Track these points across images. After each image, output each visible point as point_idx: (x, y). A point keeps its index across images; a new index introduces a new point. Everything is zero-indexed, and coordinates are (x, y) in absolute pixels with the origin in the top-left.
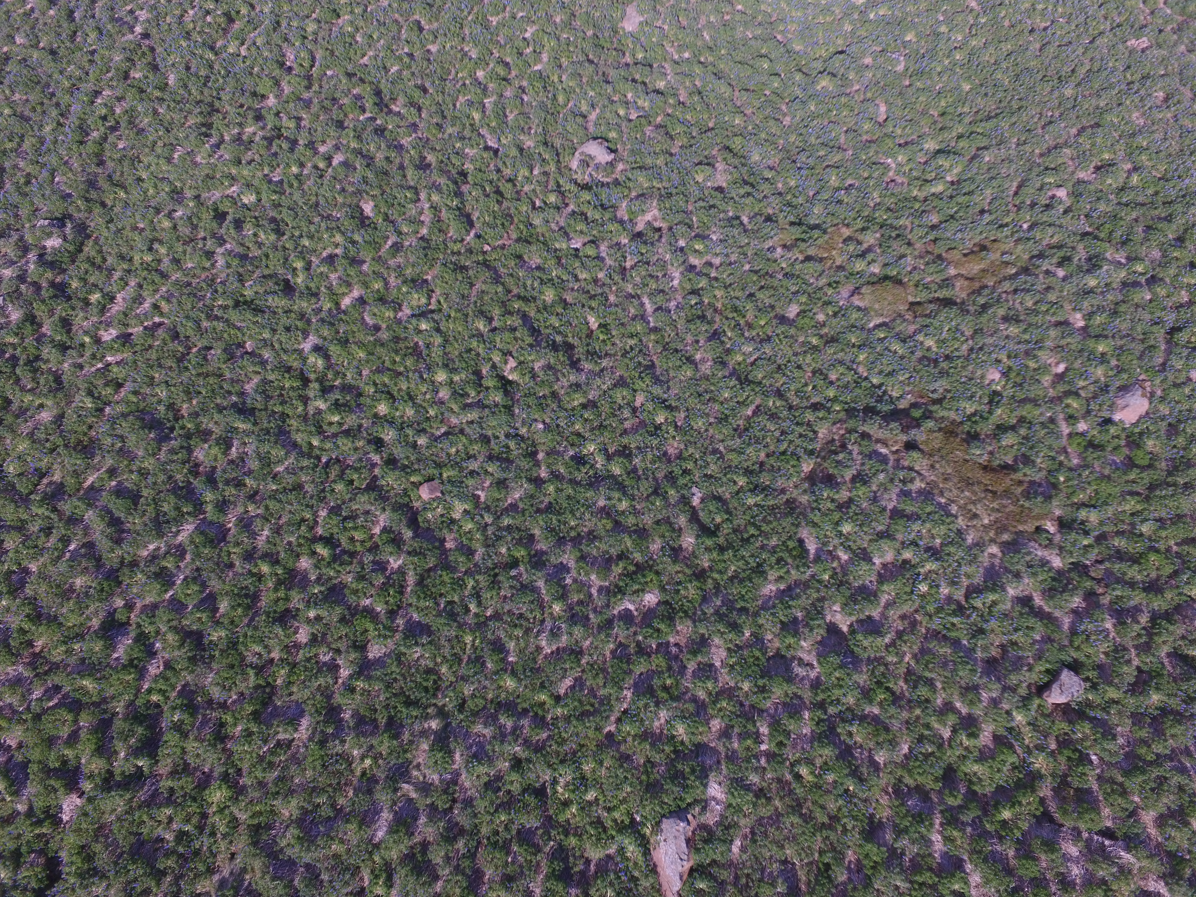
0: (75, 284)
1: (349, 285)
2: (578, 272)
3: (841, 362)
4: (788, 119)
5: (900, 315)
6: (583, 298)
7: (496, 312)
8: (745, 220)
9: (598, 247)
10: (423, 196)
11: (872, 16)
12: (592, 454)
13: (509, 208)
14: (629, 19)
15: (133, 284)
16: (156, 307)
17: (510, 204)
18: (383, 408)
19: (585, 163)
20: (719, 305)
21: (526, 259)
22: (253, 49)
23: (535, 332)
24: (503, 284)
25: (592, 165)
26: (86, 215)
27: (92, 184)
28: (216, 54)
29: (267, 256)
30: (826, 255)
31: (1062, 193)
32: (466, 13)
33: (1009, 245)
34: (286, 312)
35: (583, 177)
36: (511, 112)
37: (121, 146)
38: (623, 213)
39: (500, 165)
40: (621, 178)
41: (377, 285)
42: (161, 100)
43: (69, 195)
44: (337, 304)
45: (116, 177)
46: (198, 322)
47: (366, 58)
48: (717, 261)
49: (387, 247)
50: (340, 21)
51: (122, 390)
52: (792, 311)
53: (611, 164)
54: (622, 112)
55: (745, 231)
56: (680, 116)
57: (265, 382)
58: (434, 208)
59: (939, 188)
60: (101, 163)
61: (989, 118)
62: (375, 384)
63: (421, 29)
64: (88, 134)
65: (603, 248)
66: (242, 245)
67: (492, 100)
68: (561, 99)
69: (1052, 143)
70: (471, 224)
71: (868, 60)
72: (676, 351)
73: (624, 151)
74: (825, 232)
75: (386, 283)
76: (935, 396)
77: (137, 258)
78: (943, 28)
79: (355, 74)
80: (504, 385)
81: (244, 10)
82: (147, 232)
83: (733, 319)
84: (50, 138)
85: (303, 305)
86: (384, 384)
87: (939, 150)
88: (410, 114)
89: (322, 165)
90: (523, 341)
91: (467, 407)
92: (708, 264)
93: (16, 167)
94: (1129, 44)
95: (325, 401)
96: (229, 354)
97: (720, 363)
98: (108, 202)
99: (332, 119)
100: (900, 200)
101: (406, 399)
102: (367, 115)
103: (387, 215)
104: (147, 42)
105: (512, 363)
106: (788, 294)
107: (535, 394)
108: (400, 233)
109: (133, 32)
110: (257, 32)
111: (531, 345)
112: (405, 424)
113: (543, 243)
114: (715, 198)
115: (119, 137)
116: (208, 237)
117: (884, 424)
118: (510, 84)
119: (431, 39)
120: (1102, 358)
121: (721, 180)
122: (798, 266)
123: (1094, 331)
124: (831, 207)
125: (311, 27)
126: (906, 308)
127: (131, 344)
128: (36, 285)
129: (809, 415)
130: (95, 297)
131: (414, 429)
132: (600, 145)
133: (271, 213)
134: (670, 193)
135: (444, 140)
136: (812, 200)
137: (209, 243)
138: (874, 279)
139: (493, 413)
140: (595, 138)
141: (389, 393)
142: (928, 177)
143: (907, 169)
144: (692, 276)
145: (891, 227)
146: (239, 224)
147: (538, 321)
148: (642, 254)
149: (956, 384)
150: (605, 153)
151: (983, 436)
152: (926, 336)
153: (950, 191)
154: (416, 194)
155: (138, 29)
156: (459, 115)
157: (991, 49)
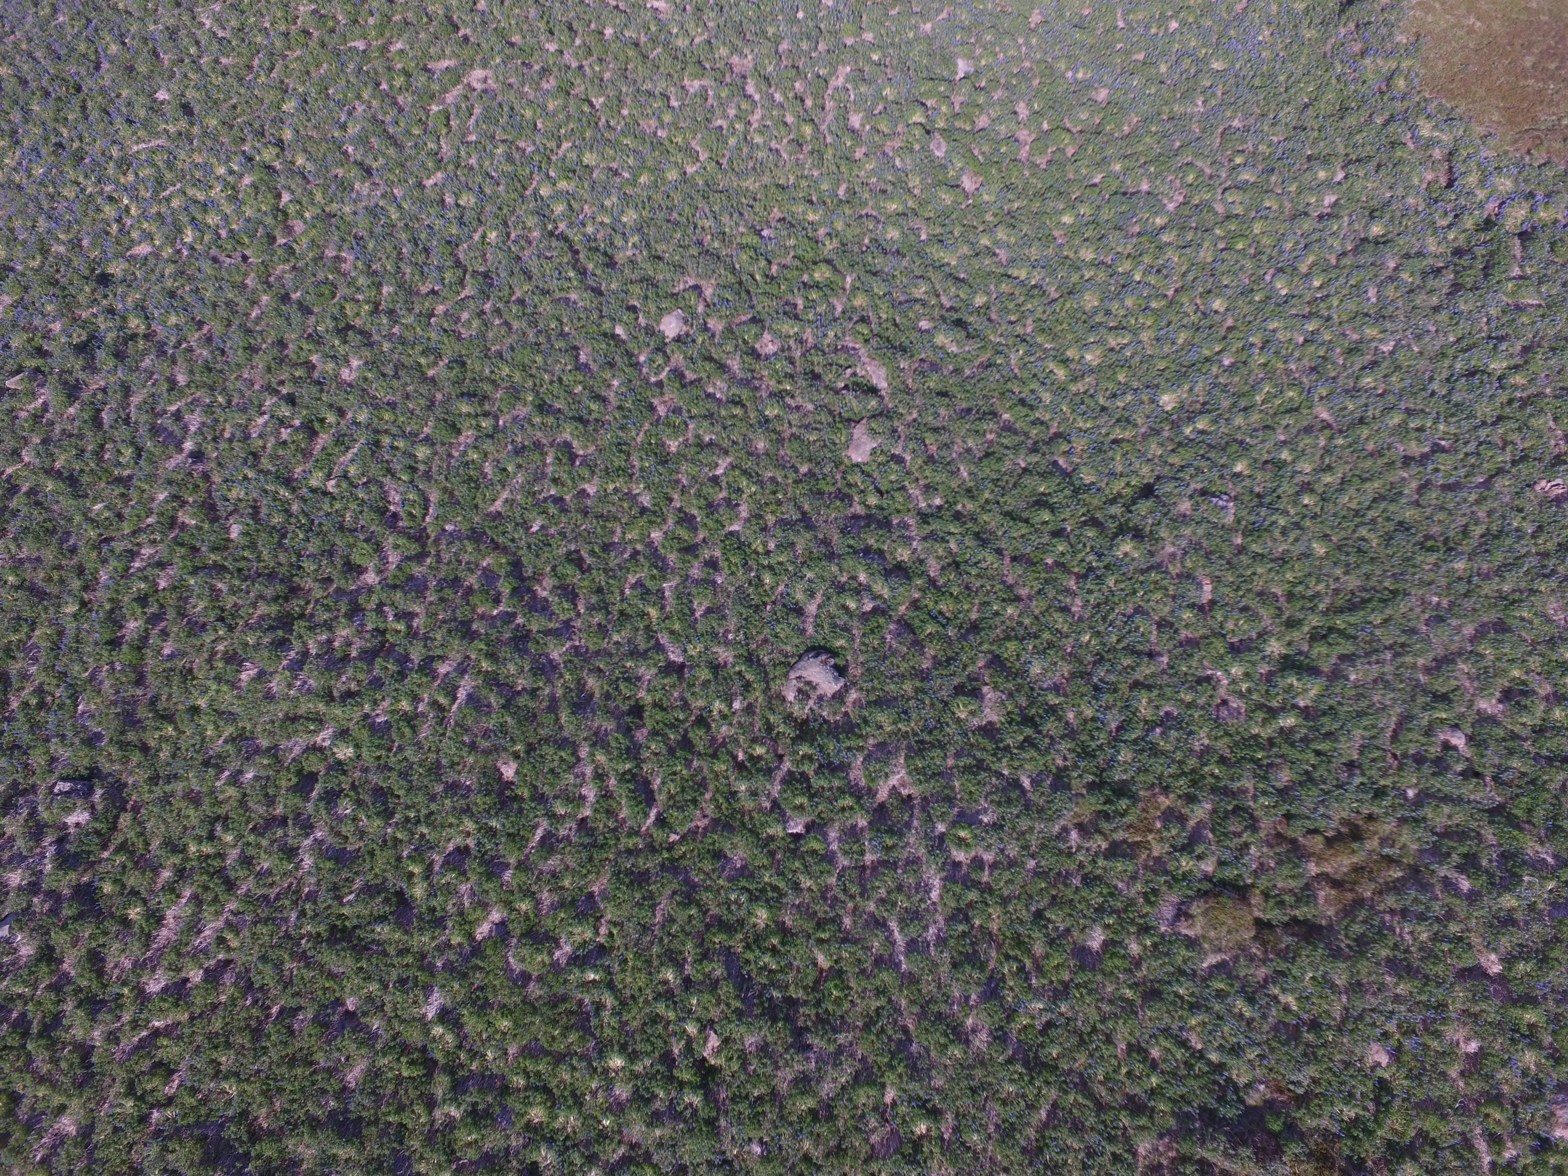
0: (108, 888)
1: (485, 906)
2: (802, 878)
3: (1166, 1031)
4: (1078, 602)
5: (1244, 949)
6: (809, 926)
7: (689, 948)
8: (1026, 783)
9: (825, 835)
10: (584, 752)
11: (1188, 431)
13: (701, 769)
14: (858, 447)
15: (187, 893)
16: (221, 941)
17: (705, 765)
18: (537, 1114)
19: (803, 694)
20: (994, 927)
21: (729, 854)
22: (344, 485)
23: (742, 983)
24: (699, 905)
25: (814, 696)
26: (121, 768)
27: (129, 720)
28: (294, 490)
29: (372, 854)
30: (1138, 839)
31: (1458, 740)
32: (633, 434)
33: (1387, 827)
34: (400, 953)
35: (800, 711)
36: (700, 604)
37: (167, 651)
38: (858, 774)
39: (688, 695)
40: (855, 718)
41: (524, 906)
42: (220, 569)
43: (98, 736)
44: (470, 936)
45: (161, 705)
46: (278, 966)
47: (499, 503)
48: (988, 857)
49: (537, 838)
50: (462, 439)
51: (175, 1076)
52: (1096, 939)
53: (839, 697)
54: (852, 605)
55: (1027, 806)
56: (931, 605)
57: (373, 1074)
58: (600, 776)
59: (1289, 721)
60: (140, 681)
61: (1352, 608)
62: (527, 1074)
63: (573, 457)
64: (121, 627)
65: (833, 834)
66: (338, 834)
67: (673, 583)
68: (768, 579)
69: (1440, 652)
70: (650, 800)
71: (1185, 506)
72: (939, 1016)
73: (855, 671)
74: (1134, 798)
75: (538, 903)
76: (1300, 1091)
77: (193, 848)
78: (1285, 455)
79: (485, 533)
80: (704, 1077)
81: (331, 418)
82: (206, 807)
83: (1016, 959)
84: (71, 627)
85: (422, 940)
86: (538, 1074)
87: (1286, 657)
88: (562, 609)
89: (443, 700)
90: (728, 1005)
91: (655, 1119)
92: (978, 863)
93: (25, 676)
94: (1538, 488)
95: (459, 1106)
96: (322, 1022)
97: (1000, 1036)
98: (152, 744)
99: (455, 619)
100: (1236, 744)
101: (570, 1102)
102: (502, 608)
103: (535, 787)
104: (200, 467)
105: (714, 1041)
106: (1090, 913)
107: (747, 1097)
108: (552, 816)
109: (181, 450)
110: (349, 455)
111: (739, 1013)
112: (568, 1143)
113: (750, 830)
114: (984, 749)
115: (165, 634)
116: (290, 822)
117: (1232, 1152)
118: (696, 557)
119: (587, 474)
120: (1531, 1036)
121: (992, 715)
122: (1101, 862)
123: (1518, 990)
124: (1144, 757)
125: (422, 452)
126: (1253, 933)
127: (186, 1003)
128: (54, 895)
129: (1125, 1120)
130: (134, 913)
131: (582, 1155)
132: (825, 663)
133: (375, 779)
134: (921, 742)
135: (610, 655)
136: (1115, 740)
137: (291, 833)
138: (1206, 886)
139: (691, 1130)
140: (816, 650)
141: (546, 1090)
142: (1274, 704)
143: (1244, 687)
144: (958, 889)
145: (1227, 792)
146: (331, 797)
147: (747, 962)
148: (888, 849)
149: (1329, 1076)
150: (830, 677)
151: (1370, 1163)
152: (1284, 991)
153: (1304, 731)
154: (575, 753)
155: (188, 445)
156: (629, 611)
157: (1352, 491)
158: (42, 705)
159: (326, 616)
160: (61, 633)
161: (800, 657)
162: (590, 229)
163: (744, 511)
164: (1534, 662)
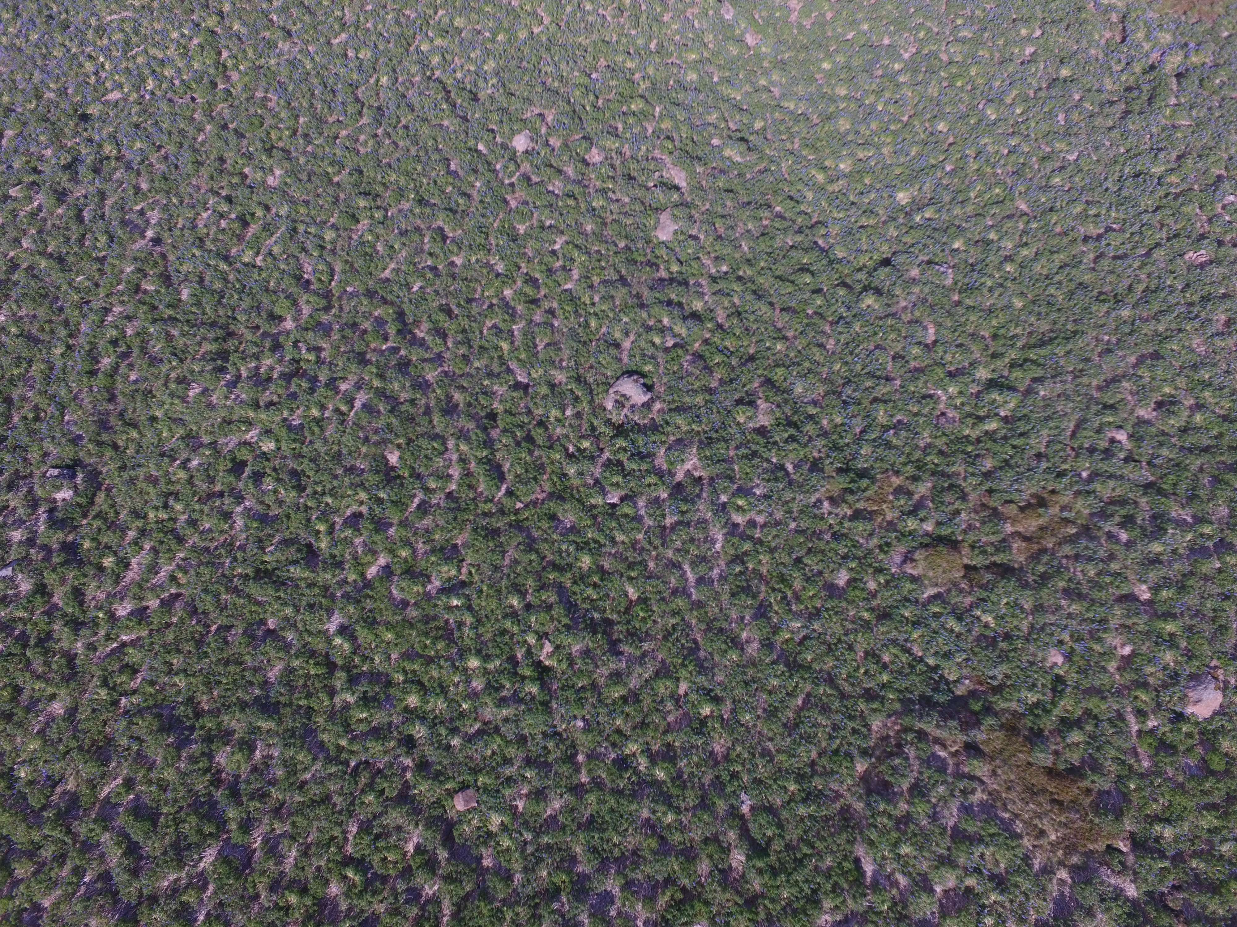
0: (87, 544)
1: (375, 553)
2: (616, 533)
3: (894, 642)
4: (832, 341)
5: (955, 584)
6: (621, 567)
7: (531, 583)
8: (790, 467)
9: (635, 504)
10: (451, 444)
11: (918, 219)
12: (634, 755)
13: (540, 457)
14: (663, 228)
15: (148, 547)
16: (173, 578)
17: (542, 453)
18: (413, 700)
19: (619, 404)
20: (764, 570)
21: (561, 518)
22: (269, 260)
23: (571, 607)
24: (537, 552)
25: (628, 405)
26: (98, 460)
27: (103, 425)
28: (230, 264)
29: (288, 517)
30: (875, 508)
31: (1122, 436)
32: (491, 220)
33: (1066, 498)
34: (309, 586)
35: (617, 417)
36: (541, 340)
37: (133, 378)
38: (661, 461)
39: (531, 405)
40: (658, 420)
41: (404, 553)
42: (173, 320)
43: (80, 438)
44: (363, 575)
45: (129, 415)
46: (217, 596)
47: (387, 271)
48: (760, 519)
49: (415, 505)
50: (359, 226)
51: (139, 675)
52: (842, 578)
53: (647, 406)
54: (657, 340)
55: (790, 483)
56: (719, 342)
57: (289, 671)
58: (463, 460)
59: (992, 425)
60: (112, 399)
61: (1042, 344)
62: (405, 672)
63: (444, 238)
64: (98, 362)
65: (641, 503)
66: (262, 503)
67: (521, 326)
68: (593, 323)
69: (1109, 375)
70: (502, 477)
71: (915, 272)
72: (721, 630)
73: (660, 389)
74: (873, 479)
75: (414, 551)
76: (995, 683)
77: (151, 515)
78: (992, 236)
79: (376, 292)
80: (541, 673)
81: (259, 213)
82: (162, 485)
83: (780, 590)
84: (59, 364)
85: (326, 577)
86: (414, 672)
87: (991, 380)
88: (435, 344)
89: (344, 408)
90: (560, 622)
91: (502, 702)
92: (752, 523)
93: (24, 398)
94: (1187, 257)
95: (353, 694)
96: (250, 636)
97: (767, 645)
98: (121, 443)
99: (353, 351)
100: (951, 441)
101: (438, 690)
102: (390, 344)
103: (413, 469)
104: (159, 249)
105: (548, 648)
106: (837, 559)
107: (573, 687)
108: (427, 490)
109: (144, 237)
110: (273, 239)
111: (568, 627)
112: (437, 721)
113: (578, 500)
114: (758, 443)
115: (131, 366)
116: (226, 494)
117: (942, 723)
118: (539, 307)
119: (455, 249)
120: (1171, 641)
121: (764, 420)
122: (846, 524)
123: (1161, 609)
124: (880, 450)
125: (329, 235)
126: (962, 574)
127: (147, 622)
128: (46, 549)
129: (862, 705)
130: (108, 562)
131: (447, 728)
132: (636, 381)
133: (292, 464)
134: (710, 438)
135: (472, 376)
136: (859, 439)
137: (227, 502)
138: (927, 540)
139: (530, 710)
140: (630, 373)
141: (420, 683)
142: (981, 413)
143: (958, 402)
144: (735, 540)
145: (943, 474)
146: (257, 477)
147: (575, 593)
148: (683, 513)
149: (1017, 671)
150: (641, 391)
151: (1046, 733)
152: (984, 612)
153: (1005, 431)
154: (444, 444)
155: (150, 234)
156: (487, 345)
157: (1043, 261)
158: (37, 419)
159: (255, 350)
160: (51, 369)
161: (618, 379)
162: (459, 75)
163: (575, 274)
164: (1181, 382)
